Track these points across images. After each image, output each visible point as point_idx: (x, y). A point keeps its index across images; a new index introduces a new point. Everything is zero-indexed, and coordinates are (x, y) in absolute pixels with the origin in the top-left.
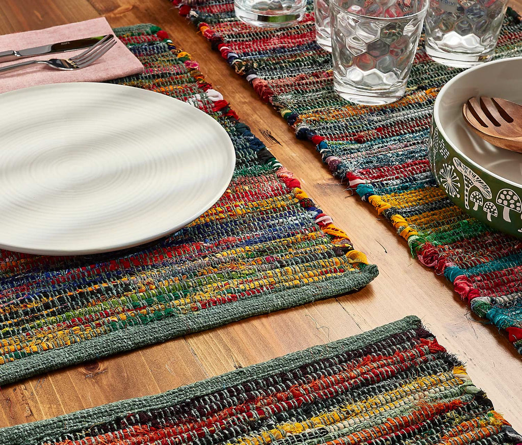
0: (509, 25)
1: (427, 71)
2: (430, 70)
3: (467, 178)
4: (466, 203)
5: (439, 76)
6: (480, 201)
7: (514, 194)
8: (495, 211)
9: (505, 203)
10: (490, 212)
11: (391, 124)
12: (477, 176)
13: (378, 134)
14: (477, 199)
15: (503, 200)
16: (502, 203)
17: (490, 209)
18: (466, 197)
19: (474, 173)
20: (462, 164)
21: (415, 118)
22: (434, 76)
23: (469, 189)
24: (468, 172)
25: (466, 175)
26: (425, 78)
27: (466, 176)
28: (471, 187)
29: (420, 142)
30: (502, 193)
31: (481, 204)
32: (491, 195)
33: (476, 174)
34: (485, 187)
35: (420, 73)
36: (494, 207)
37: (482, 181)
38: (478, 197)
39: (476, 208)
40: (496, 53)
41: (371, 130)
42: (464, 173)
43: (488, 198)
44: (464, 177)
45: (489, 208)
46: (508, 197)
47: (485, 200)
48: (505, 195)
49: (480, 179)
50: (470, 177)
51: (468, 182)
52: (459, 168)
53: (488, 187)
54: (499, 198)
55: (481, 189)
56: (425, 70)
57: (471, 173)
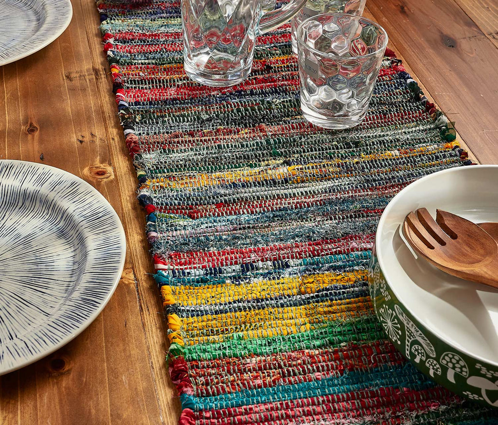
0: (409, 101)
1: (303, 143)
2: (306, 143)
3: (409, 330)
4: (408, 352)
5: (312, 151)
6: (422, 355)
7: (460, 360)
8: (438, 370)
9: (450, 365)
10: (433, 369)
11: (234, 200)
12: (420, 332)
13: (215, 211)
14: (419, 353)
15: (448, 362)
16: (447, 364)
17: (433, 366)
18: (407, 347)
19: (417, 328)
20: (404, 315)
21: (262, 197)
22: (306, 151)
23: (410, 341)
24: (410, 325)
25: (408, 326)
26: (297, 151)
27: (408, 328)
28: (413, 339)
29: (251, 226)
30: (447, 355)
31: (424, 359)
32: (435, 354)
33: (418, 330)
34: (428, 345)
35: (294, 145)
36: (438, 366)
37: (425, 338)
38: (420, 351)
39: (417, 360)
40: (382, 131)
41: (210, 205)
42: (406, 324)
43: (431, 355)
44: (406, 328)
45: (431, 365)
46: (454, 361)
47: (428, 357)
48: (451, 359)
49: (423, 335)
50: (413, 330)
51: (410, 334)
52: (400, 317)
53: (432, 345)
54: (444, 358)
55: (424, 346)
56: (301, 143)
57: (414, 327)
